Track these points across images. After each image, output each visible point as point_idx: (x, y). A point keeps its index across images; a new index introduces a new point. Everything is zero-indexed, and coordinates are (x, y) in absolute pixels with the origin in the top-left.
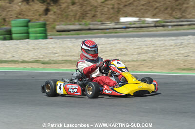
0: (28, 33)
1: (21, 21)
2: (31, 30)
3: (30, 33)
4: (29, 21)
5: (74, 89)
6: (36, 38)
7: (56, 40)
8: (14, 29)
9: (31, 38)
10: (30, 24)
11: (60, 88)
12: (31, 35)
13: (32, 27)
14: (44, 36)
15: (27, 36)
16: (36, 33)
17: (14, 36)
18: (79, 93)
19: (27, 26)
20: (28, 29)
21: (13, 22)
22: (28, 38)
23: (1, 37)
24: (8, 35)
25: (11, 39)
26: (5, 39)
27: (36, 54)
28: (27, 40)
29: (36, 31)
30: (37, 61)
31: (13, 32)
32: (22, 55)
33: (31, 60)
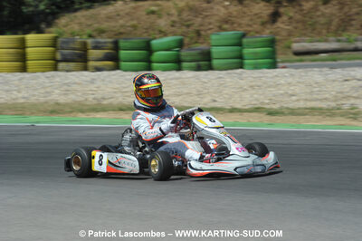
0: (241, 57)
1: (229, 35)
2: (246, 51)
3: (246, 56)
4: (244, 35)
6: (256, 67)
7: (293, 71)
8: (215, 50)
9: (245, 66)
10: (245, 40)
12: (246, 61)
13: (249, 47)
14: (269, 63)
15: (239, 62)
16: (256, 56)
17: (215, 62)
19: (240, 44)
20: (241, 51)
21: (215, 38)
22: (241, 66)
23: (193, 64)
24: (205, 62)
25: (210, 68)
26: (199, 69)
27: (256, 96)
28: (239, 71)
29: (256, 53)
30: (257, 110)
31: (214, 55)
32: (230, 99)
33: (246, 107)
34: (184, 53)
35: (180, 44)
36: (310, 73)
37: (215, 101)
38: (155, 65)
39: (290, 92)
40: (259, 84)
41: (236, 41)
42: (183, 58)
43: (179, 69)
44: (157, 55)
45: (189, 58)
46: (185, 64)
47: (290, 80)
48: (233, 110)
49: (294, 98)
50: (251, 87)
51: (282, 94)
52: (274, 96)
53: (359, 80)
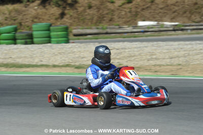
0: (49, 37)
1: (43, 25)
2: (52, 34)
3: (52, 37)
4: (51, 25)
6: (58, 42)
7: (79, 44)
8: (35, 33)
9: (52, 42)
10: (51, 28)
12: (52, 39)
13: (54, 31)
14: (66, 40)
15: (48, 40)
16: (58, 36)
17: (35, 40)
19: (49, 30)
20: (49, 34)
21: (34, 26)
22: (50, 42)
23: (23, 41)
24: (29, 39)
25: (32, 43)
26: (26, 43)
27: (63, 58)
28: (49, 44)
29: (58, 35)
30: (67, 66)
31: (34, 36)
32: (49, 60)
33: (61, 64)
34: (18, 35)
35: (16, 30)
36: (89, 46)
37: (41, 61)
38: (1, 42)
39: (82, 56)
40: (63, 51)
41: (47, 28)
42: (17, 37)
43: (15, 44)
44: (2, 36)
45: (20, 38)
46: (18, 41)
47: (79, 49)
48: (54, 66)
49: (85, 59)
50: (59, 53)
51: (77, 57)
52: (74, 58)
53: (118, 49)
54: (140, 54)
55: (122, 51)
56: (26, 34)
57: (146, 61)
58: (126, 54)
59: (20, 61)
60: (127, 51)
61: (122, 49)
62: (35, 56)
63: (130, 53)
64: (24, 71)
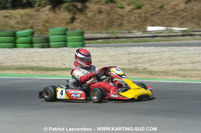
0: (66, 41)
1: (59, 29)
2: (69, 38)
3: (68, 41)
4: (67, 30)
5: (77, 94)
6: (74, 46)
8: (52, 37)
9: (68, 46)
10: (68, 32)
11: (62, 94)
12: (69, 43)
13: (70, 36)
14: (82, 44)
15: (64, 44)
16: (74, 41)
17: (51, 44)
18: (83, 98)
19: (65, 34)
20: (65, 38)
21: (51, 30)
22: (66, 46)
23: (40, 44)
24: (46, 43)
25: (49, 47)
26: (43, 47)
28: (65, 48)
29: (74, 39)
31: (51, 40)
34: (34, 39)
35: (32, 34)
36: (106, 50)
37: (64, 65)
38: (18, 45)
39: (103, 60)
41: (63, 33)
42: (34, 41)
43: (32, 47)
44: (19, 40)
45: (37, 42)
46: (35, 45)
47: (98, 53)
51: (98, 61)
53: (136, 54)
54: (160, 59)
55: (141, 55)
56: (42, 38)
57: (168, 66)
58: (146, 59)
59: (43, 64)
60: (146, 55)
61: (141, 53)
62: (56, 59)
63: (150, 57)
64: (53, 74)
